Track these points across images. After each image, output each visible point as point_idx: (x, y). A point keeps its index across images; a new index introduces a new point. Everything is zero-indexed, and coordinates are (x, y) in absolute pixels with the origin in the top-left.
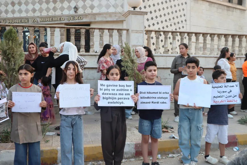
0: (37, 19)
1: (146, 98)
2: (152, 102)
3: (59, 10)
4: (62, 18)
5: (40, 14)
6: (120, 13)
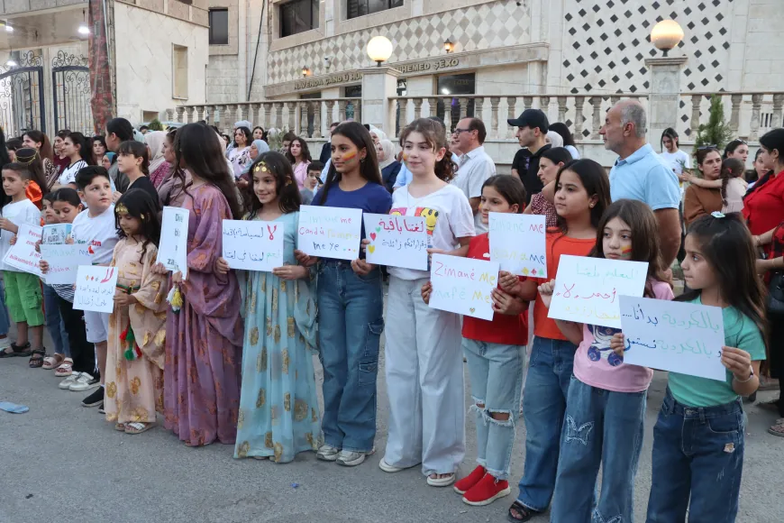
3: (424, 48)
4: (425, 65)
6: (523, 47)
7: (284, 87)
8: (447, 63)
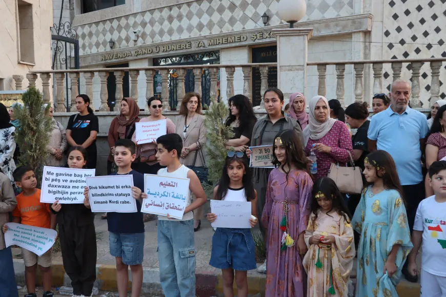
0: (204, 41)
2: (110, 202)
3: (238, 22)
4: (242, 37)
5: (209, 32)
6: (346, 19)
7: (89, 60)
8: (266, 35)
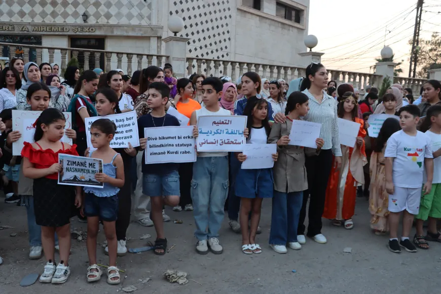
0: (28, 26)
1: (158, 146)
2: (168, 152)
3: (60, 16)
4: (65, 28)
5: (32, 20)
6: (146, 27)
8: (86, 29)
